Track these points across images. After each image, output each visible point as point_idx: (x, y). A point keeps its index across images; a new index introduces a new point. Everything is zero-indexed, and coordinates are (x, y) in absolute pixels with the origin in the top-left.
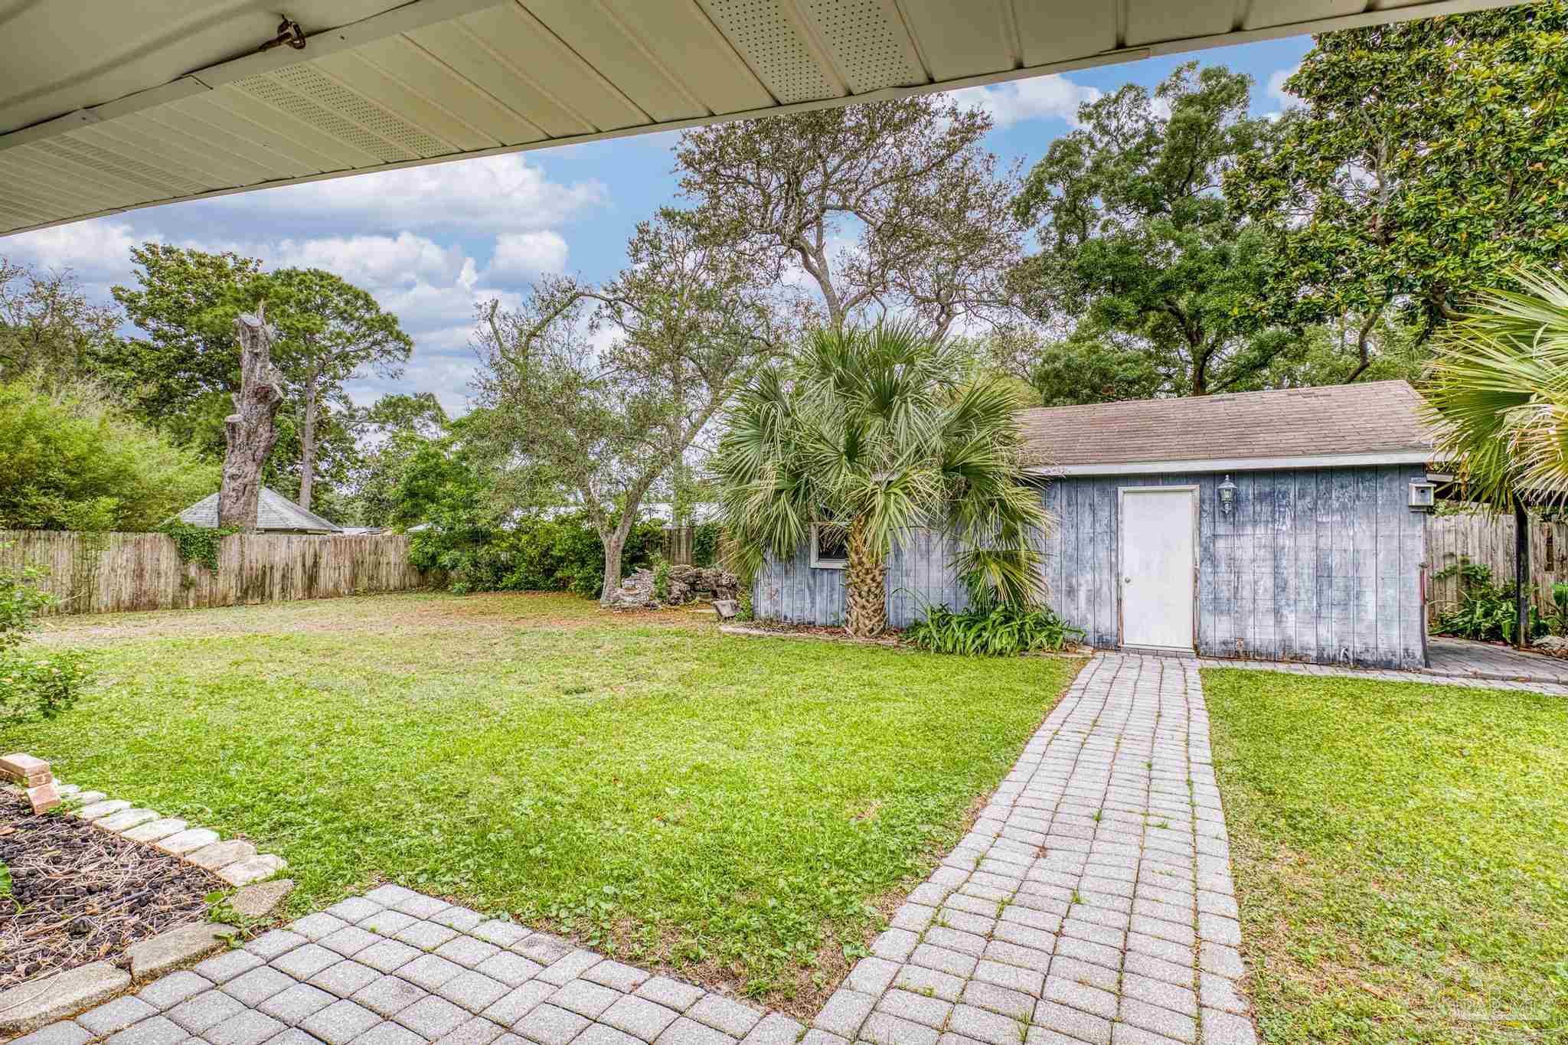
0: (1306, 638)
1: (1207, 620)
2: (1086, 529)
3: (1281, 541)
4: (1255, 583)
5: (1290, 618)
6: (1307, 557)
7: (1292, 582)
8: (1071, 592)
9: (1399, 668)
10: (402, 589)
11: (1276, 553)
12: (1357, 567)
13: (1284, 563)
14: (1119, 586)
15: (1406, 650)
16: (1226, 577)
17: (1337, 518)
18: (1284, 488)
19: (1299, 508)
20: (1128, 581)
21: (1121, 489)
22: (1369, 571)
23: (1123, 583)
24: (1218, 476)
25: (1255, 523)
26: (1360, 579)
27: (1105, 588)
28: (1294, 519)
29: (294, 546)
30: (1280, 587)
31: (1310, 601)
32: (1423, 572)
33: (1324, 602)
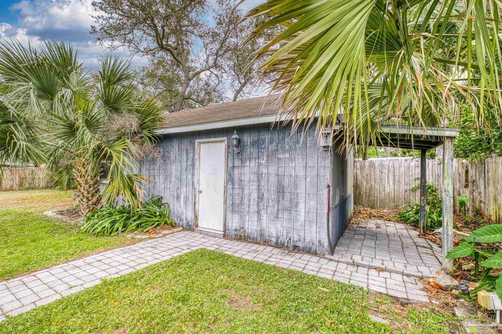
0: (272, 230)
1: (229, 215)
2: (184, 164)
3: (261, 169)
4: (250, 194)
5: (264, 217)
6: (273, 179)
7: (265, 196)
8: (178, 197)
9: (315, 254)
11: (259, 176)
12: (296, 186)
13: (262, 183)
14: (195, 195)
15: (320, 242)
16: (237, 191)
17: (288, 155)
18: (263, 137)
19: (270, 149)
20: (201, 192)
21: (197, 141)
22: (301, 190)
23: (197, 193)
24: (231, 130)
25: (250, 159)
26: (298, 194)
27: (190, 196)
28: (268, 157)
30: (260, 198)
31: (274, 206)
32: (329, 190)
33: (280, 208)
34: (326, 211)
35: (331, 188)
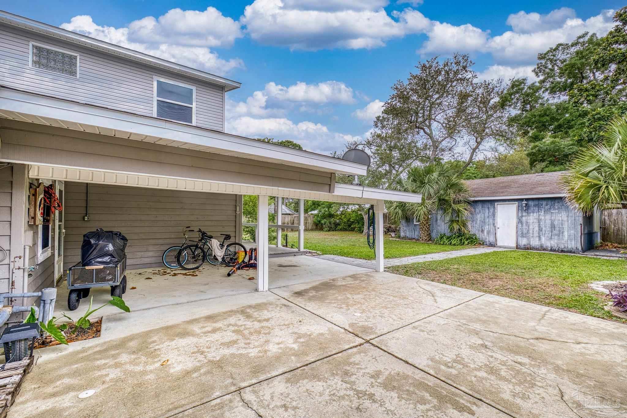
0: (548, 244)
1: (520, 239)
2: (487, 214)
3: (540, 217)
4: (533, 229)
5: (543, 239)
6: (548, 222)
7: (544, 229)
8: (483, 231)
9: (574, 253)
10: (312, 230)
11: (539, 221)
12: (562, 224)
13: (541, 223)
14: (495, 230)
15: (576, 248)
16: (525, 227)
17: (557, 211)
18: (541, 203)
19: (546, 208)
20: (498, 228)
21: (496, 204)
22: (566, 226)
23: (496, 229)
24: (522, 200)
25: (533, 212)
26: (563, 228)
27: (492, 230)
28: (544, 211)
29: (289, 218)
30: (540, 230)
31: (549, 234)
32: (581, 226)
33: (553, 234)
34: (580, 235)
35: (582, 225)
